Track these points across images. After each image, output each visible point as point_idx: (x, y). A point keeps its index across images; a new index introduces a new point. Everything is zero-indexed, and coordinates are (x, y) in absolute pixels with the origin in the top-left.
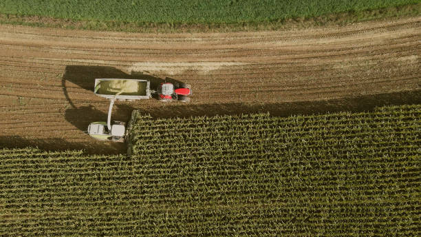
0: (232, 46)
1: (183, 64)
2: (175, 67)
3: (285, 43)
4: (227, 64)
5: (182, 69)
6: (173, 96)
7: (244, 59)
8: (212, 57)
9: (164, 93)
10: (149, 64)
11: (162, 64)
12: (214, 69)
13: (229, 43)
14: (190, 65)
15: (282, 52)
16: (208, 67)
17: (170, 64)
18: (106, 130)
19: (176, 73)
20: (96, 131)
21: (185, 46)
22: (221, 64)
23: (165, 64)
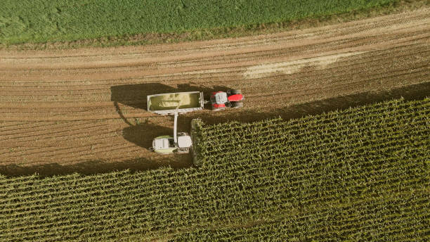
0: (345, 37)
1: (299, 62)
3: (401, 26)
4: (343, 55)
5: (299, 67)
6: (227, 104)
7: (360, 48)
8: (327, 51)
9: (218, 103)
11: (276, 65)
12: (331, 62)
13: (342, 34)
14: (306, 61)
15: (398, 36)
16: (325, 60)
17: (285, 64)
18: (172, 143)
19: (293, 71)
20: (161, 146)
21: (297, 43)
22: (339, 56)
23: (281, 64)
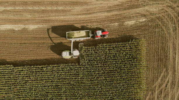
0: (42, 18)
1: (22, 26)
2: (18, 27)
3: (65, 17)
4: (40, 26)
5: (21, 28)
6: (101, 36)
7: (47, 24)
8: (34, 23)
9: (98, 35)
10: (7, 25)
11: (13, 26)
12: (34, 28)
13: (41, 17)
14: (25, 26)
15: (63, 21)
16: (32, 27)
17: (16, 26)
18: (70, 54)
19: (18, 29)
20: (66, 55)
21: (23, 18)
22: (38, 26)
23: (14, 26)
